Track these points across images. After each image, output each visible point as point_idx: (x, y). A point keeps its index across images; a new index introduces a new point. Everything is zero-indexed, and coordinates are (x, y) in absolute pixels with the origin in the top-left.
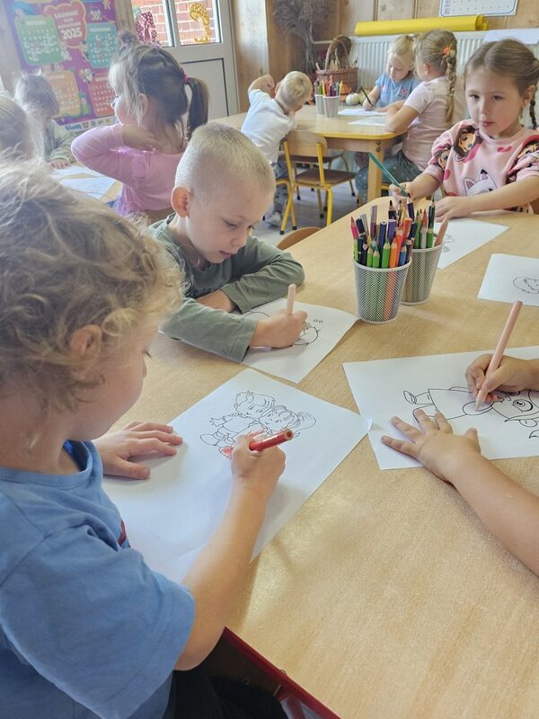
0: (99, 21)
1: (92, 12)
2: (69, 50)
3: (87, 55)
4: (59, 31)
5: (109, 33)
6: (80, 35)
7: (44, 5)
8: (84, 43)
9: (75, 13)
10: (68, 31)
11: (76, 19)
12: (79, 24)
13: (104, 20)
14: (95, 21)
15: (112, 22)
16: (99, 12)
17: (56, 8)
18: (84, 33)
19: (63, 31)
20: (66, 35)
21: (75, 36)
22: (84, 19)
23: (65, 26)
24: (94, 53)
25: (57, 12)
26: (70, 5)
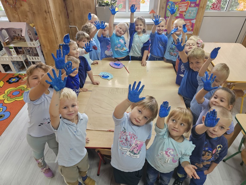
0: (193, 7)
1: (192, 4)
2: (180, 14)
3: (185, 15)
4: (179, 9)
5: (195, 10)
6: (185, 10)
7: (177, 2)
8: (185, 12)
9: (186, 4)
10: (182, 9)
11: (185, 6)
12: (186, 7)
13: (195, 7)
14: (192, 7)
15: (197, 7)
16: (194, 4)
17: (181, 3)
18: (186, 10)
19: (180, 9)
20: (181, 10)
21: (183, 10)
22: (188, 6)
23: (181, 8)
24: (187, 15)
25: (181, 4)
26: (185, 2)
